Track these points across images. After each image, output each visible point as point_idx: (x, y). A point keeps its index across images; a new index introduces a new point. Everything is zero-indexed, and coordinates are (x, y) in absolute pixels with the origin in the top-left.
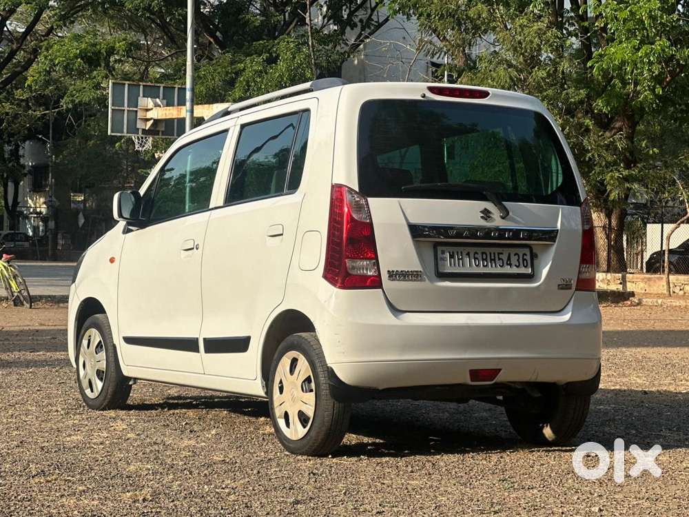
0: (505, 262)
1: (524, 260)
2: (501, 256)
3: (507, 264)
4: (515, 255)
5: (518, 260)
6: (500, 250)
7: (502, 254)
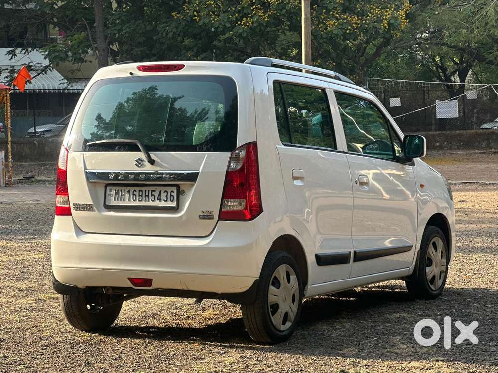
0: (156, 198)
1: (171, 196)
2: (154, 193)
3: (158, 199)
4: (164, 192)
5: (166, 196)
6: (153, 188)
7: (155, 191)
